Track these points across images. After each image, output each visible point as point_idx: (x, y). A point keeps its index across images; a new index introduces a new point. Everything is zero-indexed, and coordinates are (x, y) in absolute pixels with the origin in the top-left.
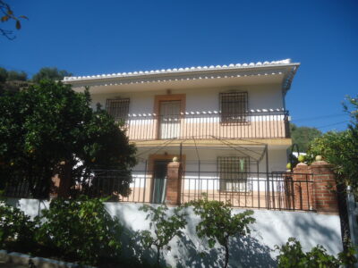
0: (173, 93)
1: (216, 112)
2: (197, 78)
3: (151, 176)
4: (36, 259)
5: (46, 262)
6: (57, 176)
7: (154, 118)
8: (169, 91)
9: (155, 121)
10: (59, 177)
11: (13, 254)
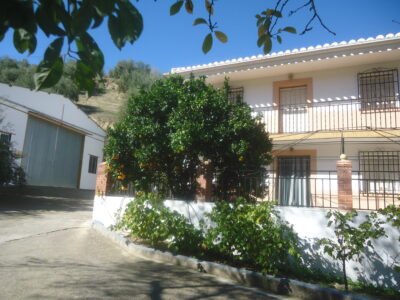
0: (295, 77)
1: (353, 97)
2: (331, 57)
3: (275, 176)
4: (205, 264)
5: (216, 267)
6: (202, 177)
7: (274, 108)
8: (291, 76)
9: (277, 111)
10: (205, 177)
11: (179, 257)
